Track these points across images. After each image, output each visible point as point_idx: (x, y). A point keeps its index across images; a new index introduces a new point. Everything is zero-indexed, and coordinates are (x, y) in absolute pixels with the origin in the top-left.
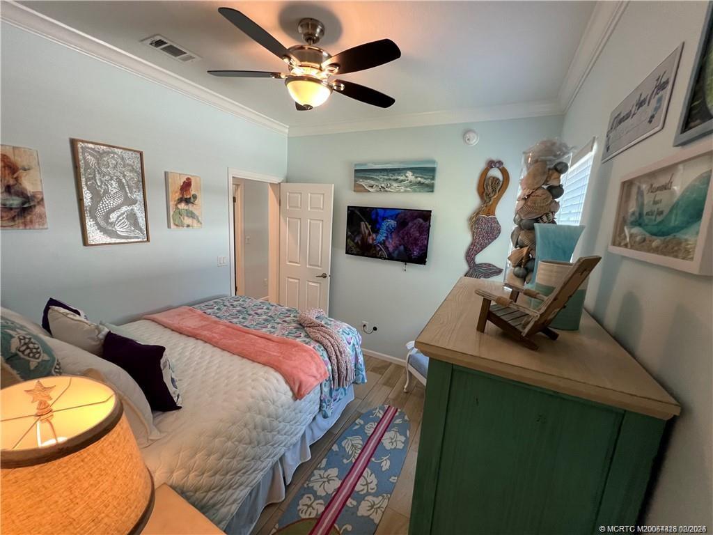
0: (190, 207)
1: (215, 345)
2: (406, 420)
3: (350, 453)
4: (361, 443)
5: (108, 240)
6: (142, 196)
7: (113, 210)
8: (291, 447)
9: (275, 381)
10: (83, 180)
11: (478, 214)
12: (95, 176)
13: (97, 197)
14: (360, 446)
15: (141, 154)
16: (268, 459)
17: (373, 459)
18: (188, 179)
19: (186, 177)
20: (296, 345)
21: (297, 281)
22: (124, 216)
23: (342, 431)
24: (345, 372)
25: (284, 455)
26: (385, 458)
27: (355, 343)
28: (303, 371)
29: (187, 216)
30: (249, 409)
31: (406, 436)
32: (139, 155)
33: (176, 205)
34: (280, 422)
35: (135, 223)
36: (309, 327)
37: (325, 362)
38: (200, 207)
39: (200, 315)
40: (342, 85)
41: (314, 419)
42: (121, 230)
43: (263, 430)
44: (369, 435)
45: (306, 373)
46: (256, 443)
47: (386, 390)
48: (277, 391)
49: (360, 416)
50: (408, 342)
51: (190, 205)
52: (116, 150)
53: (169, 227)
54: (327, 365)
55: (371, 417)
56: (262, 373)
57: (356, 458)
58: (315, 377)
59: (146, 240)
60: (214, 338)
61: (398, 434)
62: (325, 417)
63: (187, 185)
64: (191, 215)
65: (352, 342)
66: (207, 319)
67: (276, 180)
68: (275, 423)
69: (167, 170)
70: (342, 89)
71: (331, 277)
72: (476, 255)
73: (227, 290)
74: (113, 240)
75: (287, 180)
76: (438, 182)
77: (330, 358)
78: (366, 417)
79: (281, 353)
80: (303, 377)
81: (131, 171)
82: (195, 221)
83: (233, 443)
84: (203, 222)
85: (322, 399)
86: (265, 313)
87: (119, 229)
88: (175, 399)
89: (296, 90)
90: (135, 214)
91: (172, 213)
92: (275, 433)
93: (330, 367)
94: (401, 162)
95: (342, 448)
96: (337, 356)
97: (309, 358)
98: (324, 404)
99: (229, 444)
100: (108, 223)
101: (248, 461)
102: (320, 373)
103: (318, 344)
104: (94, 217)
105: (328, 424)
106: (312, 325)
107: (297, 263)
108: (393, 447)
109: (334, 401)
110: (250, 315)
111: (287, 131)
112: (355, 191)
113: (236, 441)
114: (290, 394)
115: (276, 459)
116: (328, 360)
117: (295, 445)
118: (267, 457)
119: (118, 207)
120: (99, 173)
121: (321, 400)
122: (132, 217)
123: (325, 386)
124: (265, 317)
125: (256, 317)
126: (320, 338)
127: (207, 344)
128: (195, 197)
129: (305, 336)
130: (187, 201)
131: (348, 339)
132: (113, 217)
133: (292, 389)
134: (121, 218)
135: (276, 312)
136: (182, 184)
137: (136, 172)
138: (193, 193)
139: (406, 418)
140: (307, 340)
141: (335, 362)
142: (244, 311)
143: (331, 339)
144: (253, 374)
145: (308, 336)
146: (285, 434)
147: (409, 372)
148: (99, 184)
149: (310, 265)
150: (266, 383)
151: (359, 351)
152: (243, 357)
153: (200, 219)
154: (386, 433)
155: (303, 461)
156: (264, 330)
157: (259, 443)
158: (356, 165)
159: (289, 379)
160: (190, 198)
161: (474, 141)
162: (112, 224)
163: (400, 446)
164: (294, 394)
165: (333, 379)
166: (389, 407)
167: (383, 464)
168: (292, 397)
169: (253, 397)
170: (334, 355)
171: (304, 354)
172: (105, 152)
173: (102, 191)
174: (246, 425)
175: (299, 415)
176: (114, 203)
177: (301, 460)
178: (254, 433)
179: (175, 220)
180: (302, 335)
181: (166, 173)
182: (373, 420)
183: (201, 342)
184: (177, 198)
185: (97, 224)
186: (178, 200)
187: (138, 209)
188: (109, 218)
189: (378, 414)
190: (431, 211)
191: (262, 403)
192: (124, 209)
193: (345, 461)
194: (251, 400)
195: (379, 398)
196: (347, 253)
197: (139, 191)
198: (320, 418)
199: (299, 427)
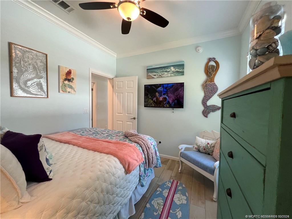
0: (70, 83)
1: (79, 146)
2: (184, 187)
3: (157, 208)
4: (163, 202)
5: (25, 95)
6: (46, 75)
7: (29, 80)
8: (124, 206)
9: (114, 162)
10: (14, 63)
11: (206, 82)
12: (21, 62)
13: (21, 72)
14: (162, 204)
15: (46, 55)
16: (110, 215)
17: (171, 211)
18: (70, 70)
19: (69, 69)
20: (125, 144)
21: (121, 122)
22: (35, 83)
23: (150, 195)
24: (152, 159)
25: (120, 211)
26: (178, 210)
27: (155, 145)
28: (130, 156)
29: (69, 88)
30: (98, 179)
31: (186, 196)
32: (45, 56)
33: (63, 81)
34: (118, 188)
35: (41, 88)
36: (131, 136)
37: (141, 153)
38: (75, 84)
39: (73, 135)
40: (145, 12)
41: (136, 188)
42: (33, 90)
43: (107, 193)
44: (166, 197)
45: (131, 158)
46: (103, 202)
47: (169, 172)
48: (115, 168)
49: (159, 186)
50: (179, 145)
51: (70, 82)
52: (33, 51)
53: (59, 92)
54: (142, 154)
55: (165, 186)
56: (106, 158)
57: (161, 211)
58: (136, 160)
59: (46, 97)
60: (79, 143)
61: (182, 196)
62: (142, 186)
63: (69, 73)
64: (71, 87)
65: (153, 144)
66: (77, 136)
67: (111, 76)
68: (115, 189)
69: (59, 65)
70: (145, 14)
71: (137, 119)
72: (207, 101)
73: (87, 125)
74: (28, 95)
75: (116, 77)
76: (185, 70)
77: (143, 151)
78: (162, 186)
79: (117, 148)
80: (131, 160)
81: (41, 62)
82: (73, 90)
83: (86, 203)
84: (76, 91)
85: (140, 174)
86: (107, 133)
87: (31, 90)
88: (48, 173)
89: (123, 9)
90: (41, 83)
91: (61, 85)
92: (115, 195)
93: (144, 156)
94: (168, 63)
95: (152, 206)
96: (147, 150)
97: (132, 150)
98: (141, 178)
99: (84, 204)
100: (26, 86)
101: (97, 216)
102: (139, 159)
103: (136, 144)
104: (18, 82)
105: (143, 191)
106: (132, 135)
107: (121, 114)
108: (181, 203)
109: (147, 176)
110: (99, 134)
111: (116, 56)
112: (147, 79)
113: (89, 201)
114: (123, 170)
115: (115, 214)
116: (142, 152)
117: (126, 204)
118: (110, 213)
119: (32, 79)
120: (23, 61)
121: (140, 176)
122: (40, 85)
123: (142, 167)
124: (107, 135)
125: (102, 135)
126: (137, 141)
127: (75, 146)
128: (73, 79)
129: (129, 141)
130: (69, 80)
131: (151, 142)
132: (29, 83)
133: (124, 167)
134: (33, 84)
135: (112, 133)
136: (67, 72)
137: (43, 63)
138: (72, 77)
139: (184, 186)
140: (130, 142)
141: (146, 153)
142: (96, 133)
143: (143, 141)
144: (101, 159)
145: (130, 140)
146: (120, 197)
147: (181, 161)
148: (23, 66)
149: (128, 114)
150: (108, 162)
151: (157, 149)
152: (95, 151)
153: (75, 89)
154: (175, 195)
155: (131, 215)
156: (107, 139)
157: (104, 203)
158: (147, 67)
159: (122, 161)
160: (70, 79)
161: (201, 50)
162: (28, 87)
163: (185, 202)
164: (125, 170)
165: (146, 163)
166: (173, 181)
167: (178, 214)
168: (124, 172)
169: (100, 171)
170: (146, 149)
171: (130, 148)
172: (27, 51)
173: (24, 70)
174: (95, 190)
175: (128, 184)
176: (30, 77)
177: (129, 215)
178: (102, 195)
179: (63, 88)
180: (127, 140)
181: (59, 67)
182: (167, 188)
183: (72, 145)
184: (64, 78)
185: (19, 85)
186: (65, 79)
187: (43, 81)
188: (27, 84)
189: (168, 185)
190: (184, 83)
191: (106, 175)
192: (35, 80)
193: (155, 214)
194: (99, 173)
195: (167, 177)
196: (145, 107)
197: (44, 72)
198: (139, 187)
199: (129, 192)
